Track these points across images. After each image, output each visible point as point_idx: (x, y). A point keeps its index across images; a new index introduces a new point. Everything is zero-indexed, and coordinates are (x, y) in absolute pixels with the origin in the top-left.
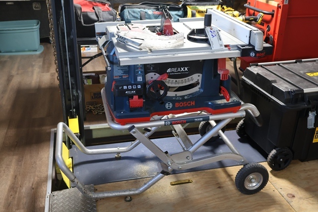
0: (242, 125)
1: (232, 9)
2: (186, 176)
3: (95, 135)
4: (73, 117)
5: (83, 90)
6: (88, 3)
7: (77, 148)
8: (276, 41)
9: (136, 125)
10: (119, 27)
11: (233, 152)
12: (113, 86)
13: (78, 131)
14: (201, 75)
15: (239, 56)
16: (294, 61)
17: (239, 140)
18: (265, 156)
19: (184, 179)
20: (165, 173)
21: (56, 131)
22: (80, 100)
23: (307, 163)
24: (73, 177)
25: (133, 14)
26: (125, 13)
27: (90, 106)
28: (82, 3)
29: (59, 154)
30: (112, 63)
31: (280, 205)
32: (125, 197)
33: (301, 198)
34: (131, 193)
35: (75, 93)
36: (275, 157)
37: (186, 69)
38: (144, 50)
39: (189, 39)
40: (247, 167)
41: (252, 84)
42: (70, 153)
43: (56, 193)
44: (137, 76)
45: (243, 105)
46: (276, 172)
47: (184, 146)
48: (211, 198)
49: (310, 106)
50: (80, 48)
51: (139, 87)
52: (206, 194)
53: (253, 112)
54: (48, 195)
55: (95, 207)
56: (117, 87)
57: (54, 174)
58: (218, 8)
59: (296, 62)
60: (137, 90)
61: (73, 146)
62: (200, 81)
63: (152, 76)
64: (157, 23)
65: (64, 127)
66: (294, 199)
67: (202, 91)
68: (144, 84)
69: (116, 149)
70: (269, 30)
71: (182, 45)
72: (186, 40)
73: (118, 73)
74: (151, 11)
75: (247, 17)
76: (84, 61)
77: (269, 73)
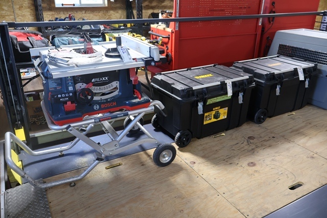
0: (155, 119)
1: (140, 36)
2: (117, 161)
3: (40, 142)
4: (18, 128)
5: (26, 105)
6: (22, 34)
7: (25, 153)
8: (173, 57)
9: (72, 125)
10: (50, 51)
11: (149, 137)
12: (50, 96)
13: (24, 139)
14: (118, 82)
15: (144, 66)
16: (186, 69)
17: (155, 130)
18: (173, 138)
19: (116, 163)
20: (100, 159)
21: (4, 142)
22: (23, 114)
23: (202, 139)
24: (23, 174)
25: (62, 41)
26: (56, 41)
27: (34, 119)
28: (18, 35)
29: (8, 156)
30: (46, 78)
31: (186, 170)
32: (70, 184)
33: (199, 163)
34: (75, 179)
35: (18, 108)
36: (180, 138)
37: (107, 78)
38: (71, 66)
39: (107, 56)
40: (160, 146)
41: (159, 87)
42: (19, 157)
43: (9, 190)
44: (68, 86)
45: (152, 102)
46: (182, 148)
47: (112, 138)
48: (137, 174)
49: (198, 99)
50: (19, 73)
51: (71, 94)
52: (134, 171)
53: (159, 106)
54: (2, 193)
55: (45, 195)
56: (53, 96)
57: (6, 177)
58: (129, 34)
59: (187, 70)
60: (69, 97)
61: (21, 151)
62: (118, 87)
63: (80, 86)
64: (82, 46)
65: (11, 135)
66: (195, 165)
67: (120, 94)
68: (75, 92)
69: (59, 148)
70: (167, 50)
71: (101, 60)
72: (104, 57)
73: (52, 85)
74: (76, 39)
75: (152, 40)
76: (24, 82)
77: (169, 78)
